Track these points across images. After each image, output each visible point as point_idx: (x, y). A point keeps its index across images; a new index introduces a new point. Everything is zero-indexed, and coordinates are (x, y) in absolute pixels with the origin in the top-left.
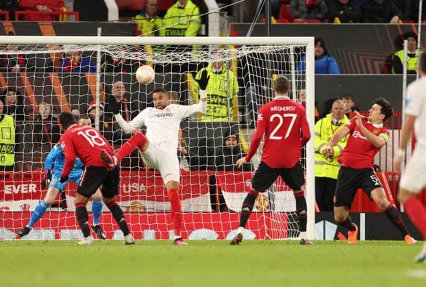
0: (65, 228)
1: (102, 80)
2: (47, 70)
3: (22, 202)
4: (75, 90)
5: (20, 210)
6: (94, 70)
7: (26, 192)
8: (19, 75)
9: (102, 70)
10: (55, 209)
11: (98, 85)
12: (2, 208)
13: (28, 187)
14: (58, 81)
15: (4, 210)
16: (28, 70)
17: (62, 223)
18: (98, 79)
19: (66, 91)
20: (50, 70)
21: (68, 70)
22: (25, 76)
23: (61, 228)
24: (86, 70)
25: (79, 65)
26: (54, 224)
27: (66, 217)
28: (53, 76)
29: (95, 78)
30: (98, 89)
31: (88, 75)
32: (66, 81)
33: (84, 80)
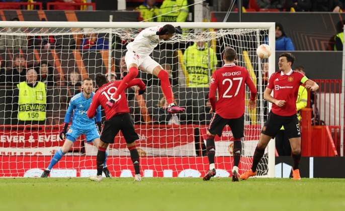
0: (84, 168)
1: (113, 56)
2: (71, 48)
3: (51, 149)
4: (92, 63)
5: (50, 154)
6: (107, 48)
7: (55, 141)
8: (49, 51)
9: (113, 48)
10: (77, 154)
11: (110, 59)
12: (36, 153)
13: (56, 137)
14: (80, 56)
15: (38, 155)
16: (57, 48)
17: (82, 164)
18: (110, 54)
19: (85, 63)
20: (73, 48)
21: (87, 47)
22: (54, 52)
23: (81, 169)
24: (100, 47)
25: (95, 43)
26: (76, 166)
27: (85, 160)
28: (75, 52)
29: (107, 54)
30: (110, 62)
31: (103, 51)
32: (85, 56)
33: (99, 56)
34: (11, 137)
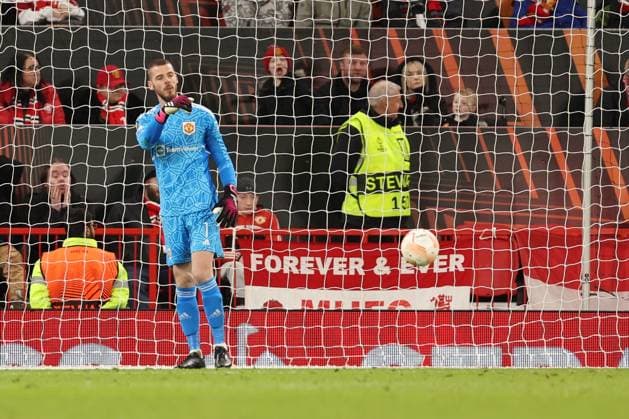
0: (523, 345)
1: (597, 45)
2: (487, 24)
3: (435, 292)
4: (543, 65)
5: (431, 306)
6: (582, 24)
7: (444, 270)
8: (429, 33)
9: (598, 24)
10: (502, 306)
11: (590, 53)
12: (395, 303)
13: (448, 260)
14: (509, 46)
15: (399, 308)
16: (448, 24)
17: (516, 334)
18: (590, 42)
19: (525, 65)
20: (493, 24)
21: (530, 22)
22: (441, 35)
23: (512, 346)
24: (566, 23)
25: (551, 13)
26: (500, 336)
27: (524, 323)
28: (499, 35)
29: (584, 39)
30: (589, 61)
31: (571, 33)
32: (524, 47)
33: (562, 45)
34: (328, 260)
